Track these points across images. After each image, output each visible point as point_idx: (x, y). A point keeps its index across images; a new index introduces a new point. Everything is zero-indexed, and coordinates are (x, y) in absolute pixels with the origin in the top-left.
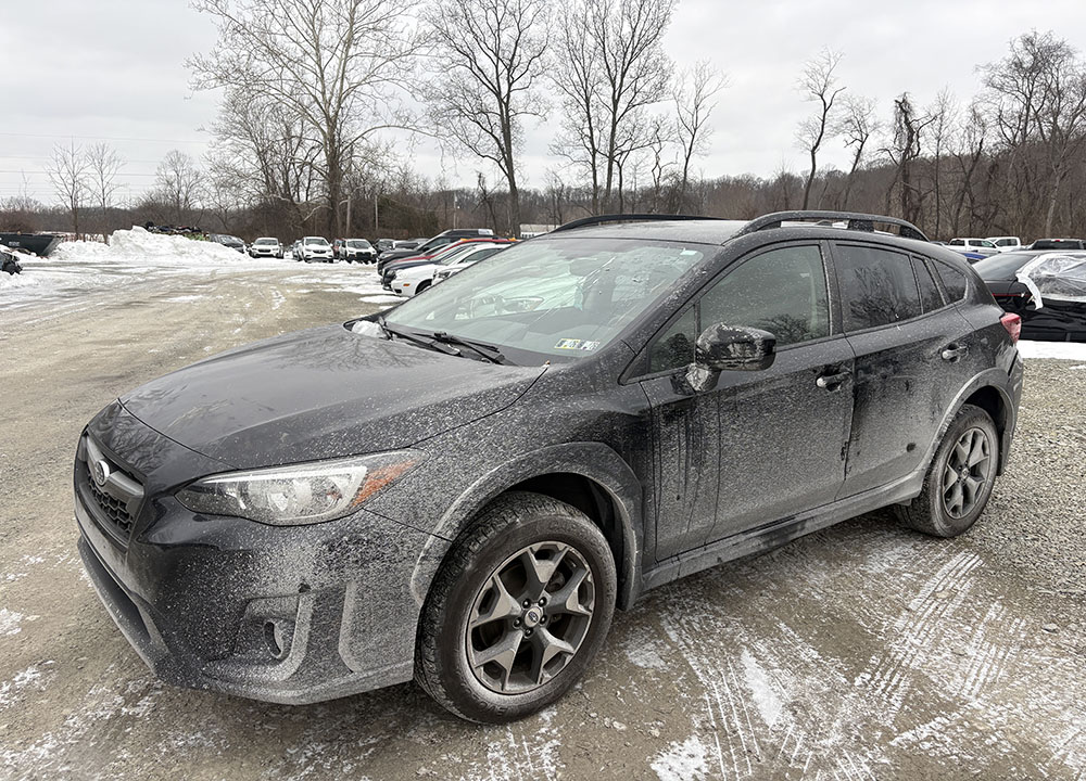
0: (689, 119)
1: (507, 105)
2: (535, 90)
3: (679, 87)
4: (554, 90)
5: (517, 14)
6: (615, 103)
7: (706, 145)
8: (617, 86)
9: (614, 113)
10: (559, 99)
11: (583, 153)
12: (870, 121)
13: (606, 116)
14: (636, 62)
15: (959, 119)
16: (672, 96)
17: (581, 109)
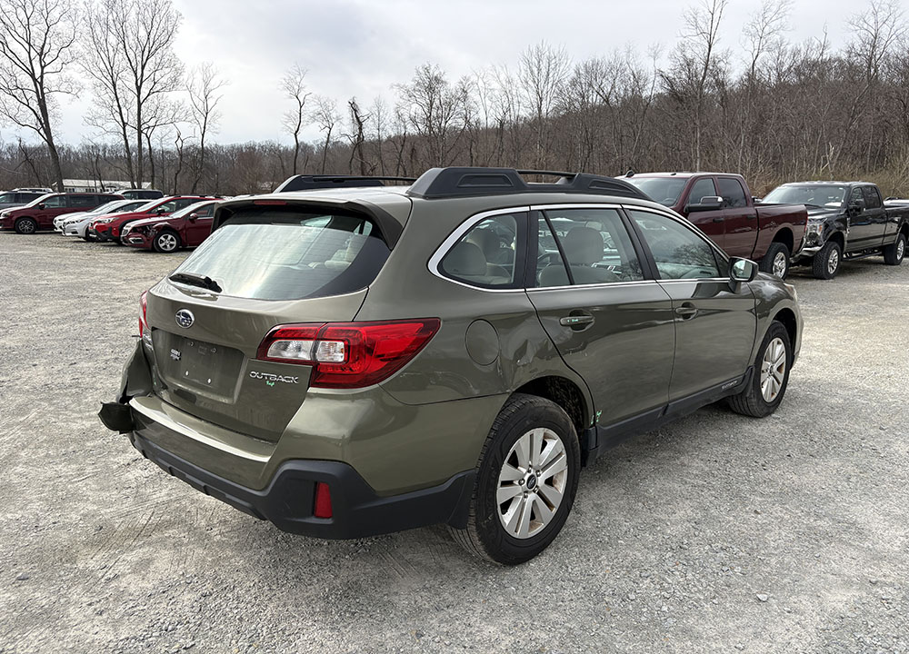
0: (201, 106)
1: (41, 84)
2: (65, 74)
3: (190, 82)
4: (84, 74)
5: (45, 12)
6: (139, 88)
7: (217, 126)
8: (139, 75)
9: (139, 97)
10: (88, 82)
11: (114, 125)
12: (334, 115)
13: (132, 97)
14: (153, 59)
15: (389, 117)
16: (185, 87)
17: (108, 90)
